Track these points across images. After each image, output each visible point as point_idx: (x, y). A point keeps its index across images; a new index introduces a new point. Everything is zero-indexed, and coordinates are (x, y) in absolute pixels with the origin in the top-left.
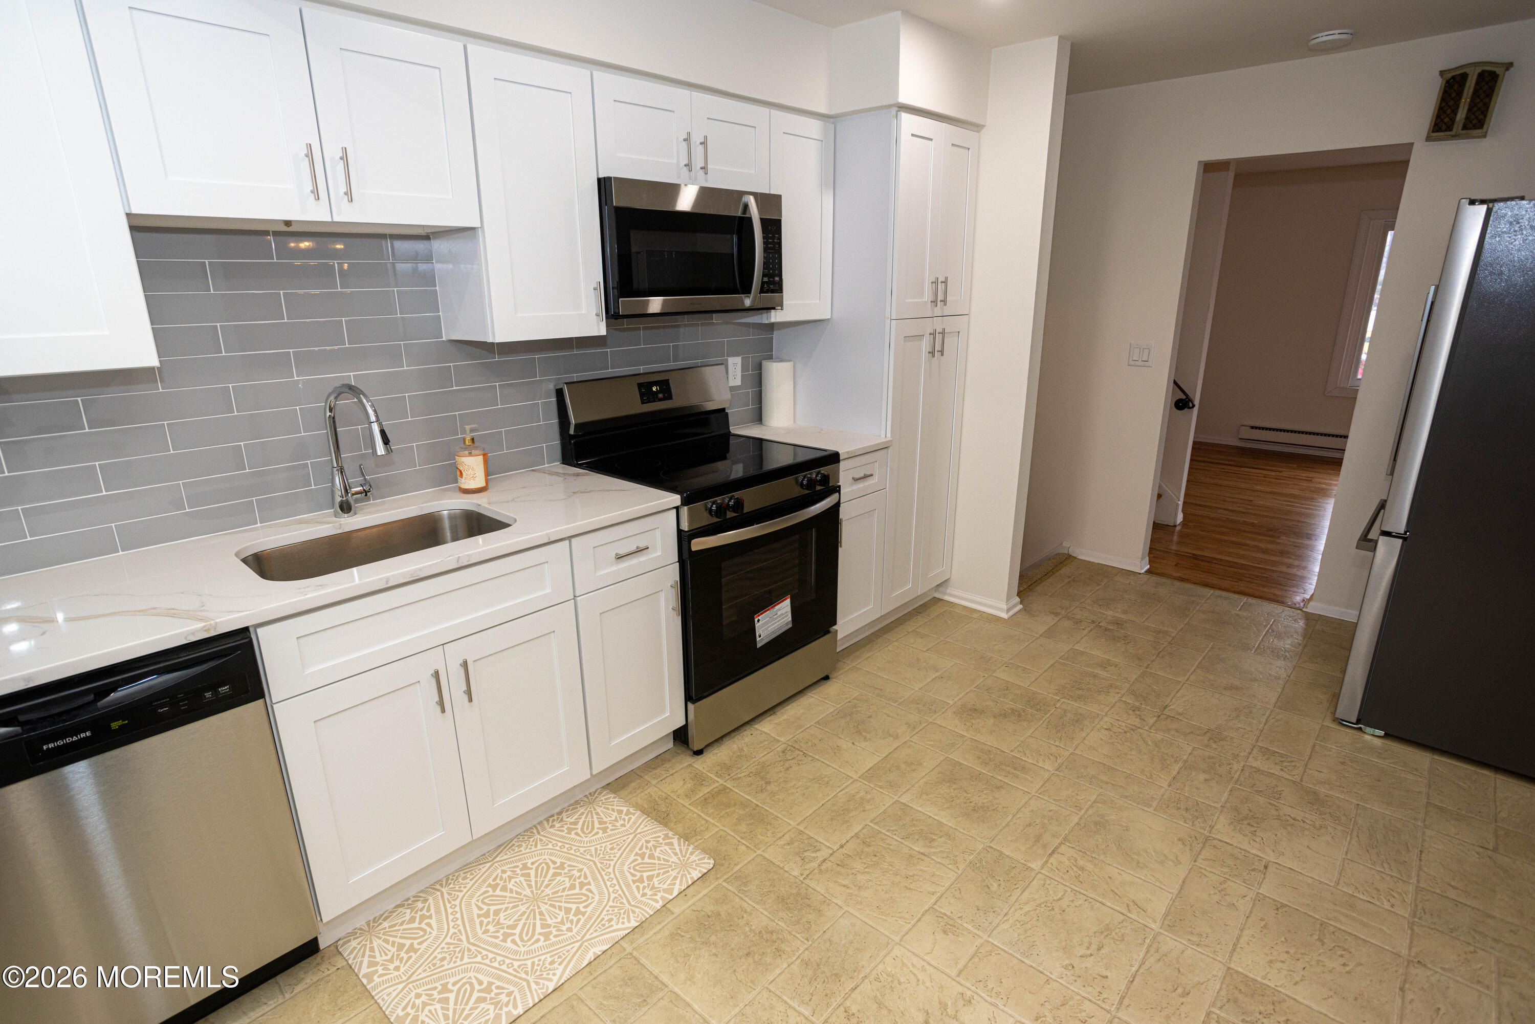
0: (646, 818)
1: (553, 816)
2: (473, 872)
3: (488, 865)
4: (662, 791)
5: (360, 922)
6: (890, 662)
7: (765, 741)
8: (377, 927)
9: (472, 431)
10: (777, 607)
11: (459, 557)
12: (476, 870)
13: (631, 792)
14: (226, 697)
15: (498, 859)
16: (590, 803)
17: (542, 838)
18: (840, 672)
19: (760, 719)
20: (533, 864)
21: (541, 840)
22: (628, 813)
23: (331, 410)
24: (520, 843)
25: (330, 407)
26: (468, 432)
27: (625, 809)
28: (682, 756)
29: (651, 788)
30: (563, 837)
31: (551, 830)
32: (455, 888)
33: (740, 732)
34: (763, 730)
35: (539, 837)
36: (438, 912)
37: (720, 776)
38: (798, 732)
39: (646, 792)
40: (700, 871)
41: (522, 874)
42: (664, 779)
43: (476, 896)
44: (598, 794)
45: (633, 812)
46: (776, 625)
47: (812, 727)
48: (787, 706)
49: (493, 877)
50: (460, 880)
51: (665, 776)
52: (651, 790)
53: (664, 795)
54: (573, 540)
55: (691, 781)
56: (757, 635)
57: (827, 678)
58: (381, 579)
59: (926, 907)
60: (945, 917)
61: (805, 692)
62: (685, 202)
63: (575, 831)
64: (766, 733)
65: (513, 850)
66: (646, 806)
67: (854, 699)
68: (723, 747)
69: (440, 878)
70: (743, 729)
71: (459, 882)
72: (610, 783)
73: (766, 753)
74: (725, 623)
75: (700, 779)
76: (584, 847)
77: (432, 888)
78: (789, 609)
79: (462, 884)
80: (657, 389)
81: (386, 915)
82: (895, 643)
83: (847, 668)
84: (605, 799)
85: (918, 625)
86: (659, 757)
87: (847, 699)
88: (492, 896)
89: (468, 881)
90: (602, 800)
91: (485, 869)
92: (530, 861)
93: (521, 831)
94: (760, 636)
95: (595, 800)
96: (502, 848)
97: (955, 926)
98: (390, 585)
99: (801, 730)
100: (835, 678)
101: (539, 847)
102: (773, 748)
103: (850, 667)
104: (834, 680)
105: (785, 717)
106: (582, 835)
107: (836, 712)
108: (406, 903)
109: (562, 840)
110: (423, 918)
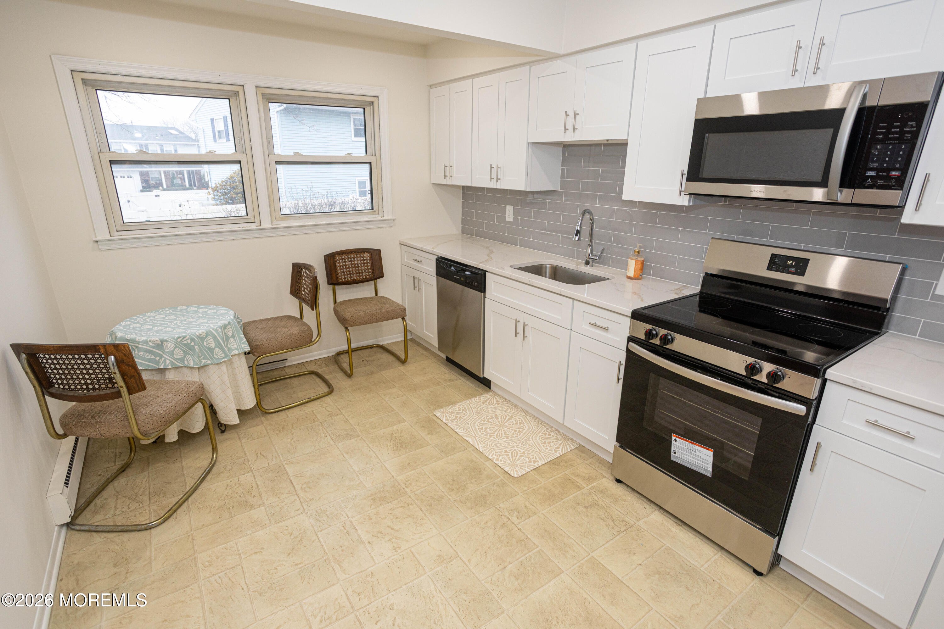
3: (525, 415)
9: (640, 247)
10: (697, 447)
13: (577, 454)
14: (475, 286)
15: (527, 417)
16: (565, 439)
23: (591, 220)
26: (638, 247)
33: (648, 503)
34: (653, 515)
40: (509, 470)
41: (518, 423)
46: (695, 460)
49: (518, 417)
54: (575, 302)
55: (587, 475)
56: (672, 450)
57: (758, 573)
59: (459, 554)
60: (449, 560)
63: (543, 435)
64: (648, 516)
66: (565, 458)
68: (627, 493)
70: (652, 504)
78: (710, 460)
80: (792, 263)
81: (502, 397)
92: (525, 424)
94: (675, 453)
97: (441, 562)
105: (675, 530)
106: (541, 437)
108: (506, 399)
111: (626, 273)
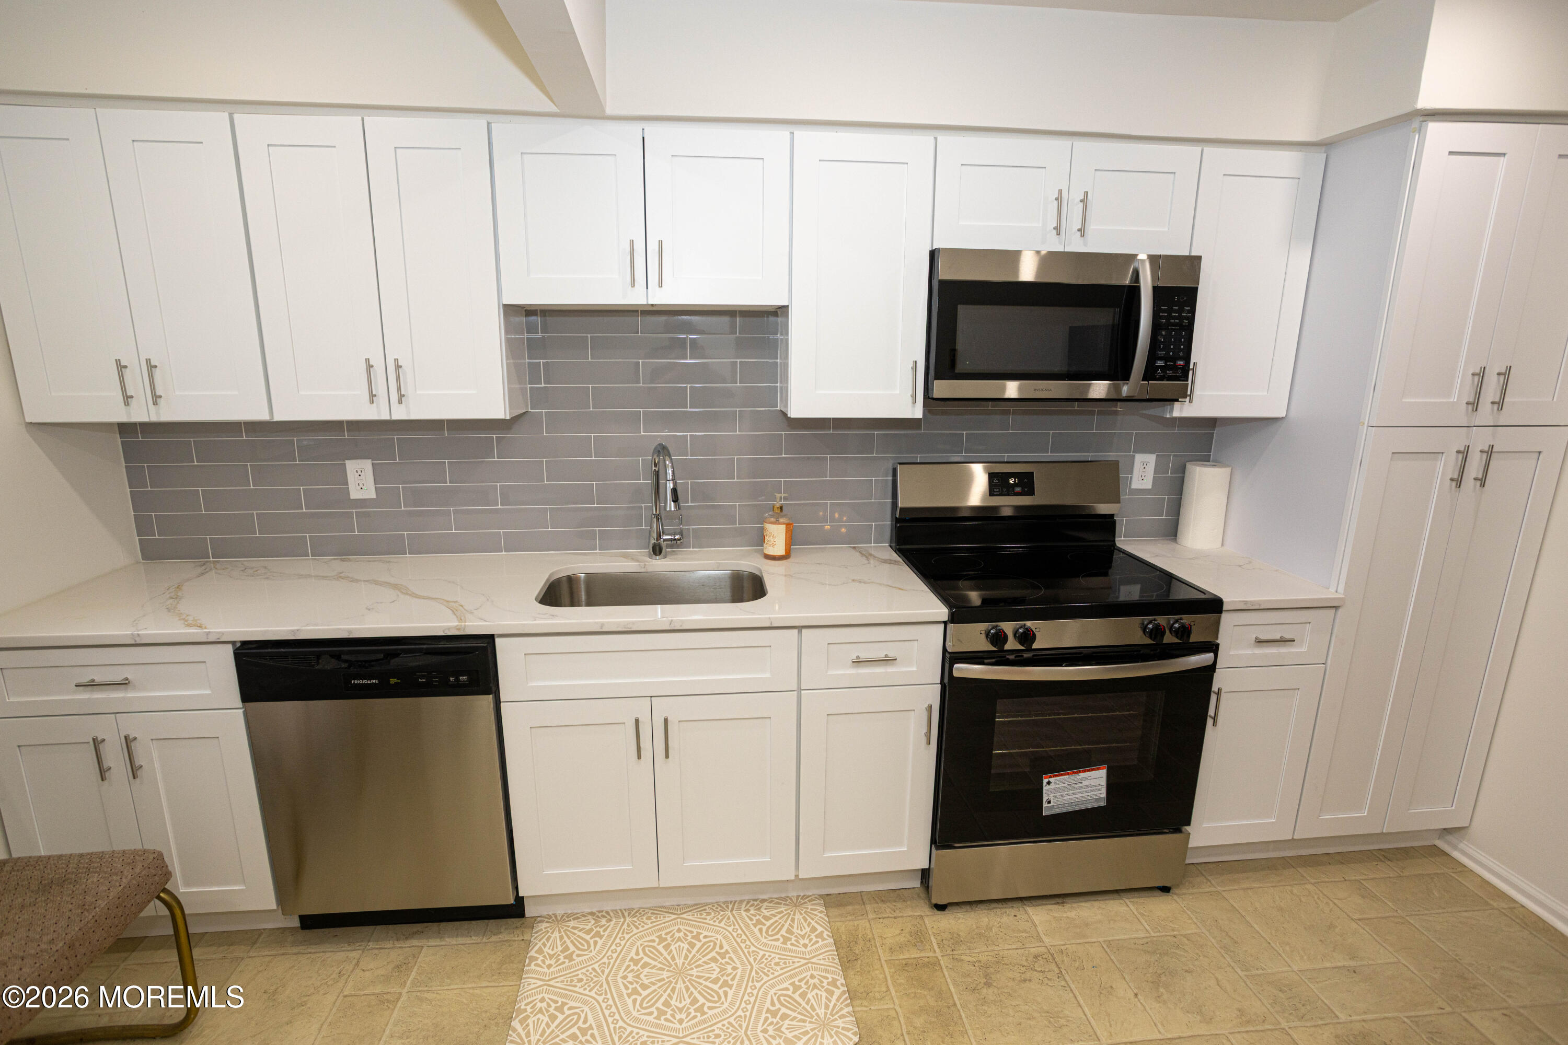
0: (833, 951)
1: (756, 900)
2: (659, 916)
3: (673, 917)
4: (871, 931)
5: (560, 910)
6: (1281, 909)
7: (1025, 931)
8: (566, 922)
10: (1082, 775)
11: (672, 620)
12: (662, 916)
13: (841, 915)
14: (464, 685)
15: (684, 916)
16: (796, 906)
17: (731, 917)
18: (1191, 891)
19: (1040, 902)
20: (705, 937)
21: (729, 918)
22: (820, 935)
23: (655, 466)
24: (711, 911)
25: (655, 463)
26: (778, 499)
27: (820, 929)
28: (922, 901)
29: (864, 921)
30: (747, 926)
31: (744, 913)
32: (636, 922)
33: (1005, 906)
34: (1034, 917)
35: (729, 913)
36: (609, 936)
37: (941, 946)
38: (1073, 941)
39: (856, 923)
41: (691, 942)
42: (884, 918)
43: (644, 940)
44: (809, 901)
45: (826, 937)
46: (1081, 795)
47: (1096, 944)
48: (1086, 901)
49: (668, 930)
50: (644, 918)
51: (886, 916)
52: (863, 923)
53: (870, 936)
54: (804, 631)
55: (908, 935)
56: (1045, 799)
57: (1165, 890)
58: (596, 623)
61: (1122, 894)
62: (1027, 272)
63: (761, 926)
64: (1033, 923)
65: (701, 914)
66: (844, 937)
67: (1185, 936)
68: (973, 914)
69: (634, 907)
70: (1010, 904)
71: (642, 919)
72: (830, 895)
73: (1014, 947)
74: (993, 771)
75: (919, 938)
76: (756, 947)
77: (620, 913)
78: (1103, 782)
79: (643, 922)
80: (1015, 481)
81: (578, 915)
82: (1309, 886)
83: (1207, 890)
84: (811, 909)
85: (1372, 876)
86: (898, 891)
87: (1173, 930)
88: (654, 947)
89: (649, 922)
90: (807, 908)
91: (670, 919)
92: (705, 933)
93: (721, 900)
94: (1049, 802)
95: (803, 904)
96: (696, 907)
98: (605, 629)
99: (1078, 941)
100: (1176, 894)
101: (722, 925)
102: (1027, 945)
103: (1213, 889)
104: (1175, 897)
105: (1072, 914)
106: (764, 934)
107: (1145, 940)
108: (597, 914)
109: (744, 928)
110: (598, 934)
111: (763, 550)
